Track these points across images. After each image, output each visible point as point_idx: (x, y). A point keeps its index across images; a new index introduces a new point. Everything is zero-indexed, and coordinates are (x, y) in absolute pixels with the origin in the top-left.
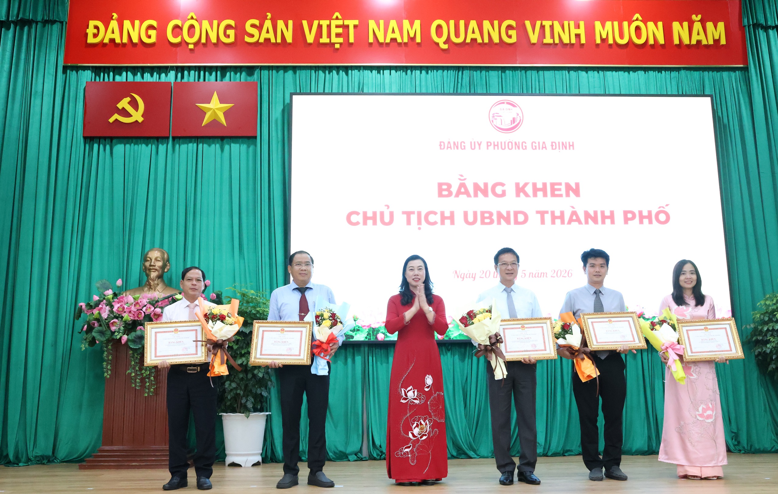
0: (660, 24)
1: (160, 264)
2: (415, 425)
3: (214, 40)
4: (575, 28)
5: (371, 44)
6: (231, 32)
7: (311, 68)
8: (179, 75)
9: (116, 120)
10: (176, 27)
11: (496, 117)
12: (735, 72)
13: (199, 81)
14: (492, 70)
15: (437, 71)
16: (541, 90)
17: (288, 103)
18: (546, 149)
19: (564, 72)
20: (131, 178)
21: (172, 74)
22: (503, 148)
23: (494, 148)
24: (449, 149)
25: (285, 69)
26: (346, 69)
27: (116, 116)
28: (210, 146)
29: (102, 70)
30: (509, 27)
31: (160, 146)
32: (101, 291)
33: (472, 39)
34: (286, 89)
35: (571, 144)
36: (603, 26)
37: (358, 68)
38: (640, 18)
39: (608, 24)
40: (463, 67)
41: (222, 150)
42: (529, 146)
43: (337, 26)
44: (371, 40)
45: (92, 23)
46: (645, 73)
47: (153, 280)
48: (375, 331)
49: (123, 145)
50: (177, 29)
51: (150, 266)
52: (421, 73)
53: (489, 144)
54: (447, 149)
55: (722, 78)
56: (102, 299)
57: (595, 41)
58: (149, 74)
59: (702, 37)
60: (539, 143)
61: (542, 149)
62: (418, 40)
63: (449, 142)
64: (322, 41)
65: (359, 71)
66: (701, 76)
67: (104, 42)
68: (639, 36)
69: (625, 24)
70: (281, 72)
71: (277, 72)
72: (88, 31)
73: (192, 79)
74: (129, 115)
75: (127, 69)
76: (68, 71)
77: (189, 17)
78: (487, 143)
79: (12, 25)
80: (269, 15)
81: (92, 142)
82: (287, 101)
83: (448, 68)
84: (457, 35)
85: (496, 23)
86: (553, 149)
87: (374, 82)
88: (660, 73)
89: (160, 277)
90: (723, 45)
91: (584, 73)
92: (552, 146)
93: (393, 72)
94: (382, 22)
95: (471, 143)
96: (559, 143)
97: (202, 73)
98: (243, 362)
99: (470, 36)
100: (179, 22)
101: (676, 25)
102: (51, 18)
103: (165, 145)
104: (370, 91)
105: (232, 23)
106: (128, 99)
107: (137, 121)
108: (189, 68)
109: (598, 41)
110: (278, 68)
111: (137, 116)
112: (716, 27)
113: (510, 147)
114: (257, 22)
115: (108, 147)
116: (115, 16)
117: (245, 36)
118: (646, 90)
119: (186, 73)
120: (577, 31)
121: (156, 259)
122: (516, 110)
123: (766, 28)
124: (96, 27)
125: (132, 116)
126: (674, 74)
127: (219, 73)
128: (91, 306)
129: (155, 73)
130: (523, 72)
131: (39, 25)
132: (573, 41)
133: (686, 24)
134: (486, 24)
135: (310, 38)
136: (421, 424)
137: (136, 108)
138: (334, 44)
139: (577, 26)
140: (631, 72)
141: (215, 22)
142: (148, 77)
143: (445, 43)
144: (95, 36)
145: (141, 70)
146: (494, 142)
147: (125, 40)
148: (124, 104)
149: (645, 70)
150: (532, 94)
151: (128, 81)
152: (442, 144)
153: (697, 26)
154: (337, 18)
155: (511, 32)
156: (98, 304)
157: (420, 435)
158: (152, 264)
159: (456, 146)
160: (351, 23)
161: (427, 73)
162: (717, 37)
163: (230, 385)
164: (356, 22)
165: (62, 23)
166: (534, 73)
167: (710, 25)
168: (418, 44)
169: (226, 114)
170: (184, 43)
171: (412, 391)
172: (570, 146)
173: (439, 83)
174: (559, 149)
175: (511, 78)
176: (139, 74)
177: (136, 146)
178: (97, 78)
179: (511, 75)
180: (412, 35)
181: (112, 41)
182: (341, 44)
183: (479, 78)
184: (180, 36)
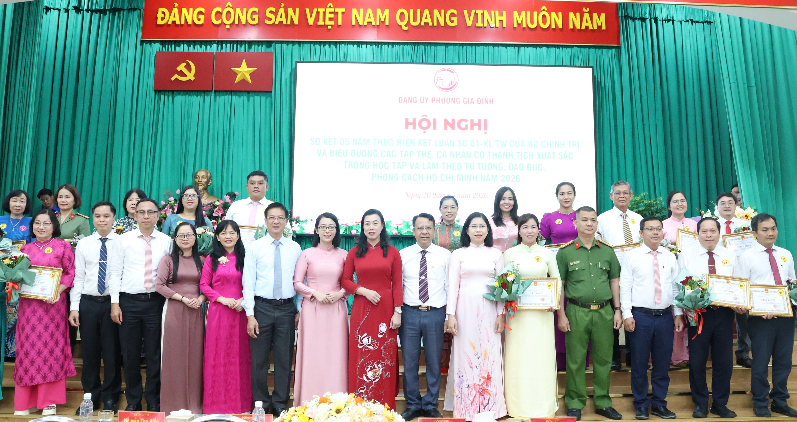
0: (560, 14)
1: (205, 180)
2: (369, 369)
3: (244, 22)
4: (499, 16)
5: (353, 26)
6: (256, 17)
7: (311, 42)
8: (220, 46)
9: (176, 78)
10: (218, 12)
11: (439, 80)
12: (611, 49)
13: (233, 51)
14: (439, 45)
15: (400, 46)
16: (473, 60)
17: (294, 69)
18: (474, 103)
19: (490, 47)
20: (186, 121)
21: (215, 45)
22: (443, 102)
23: (437, 102)
24: (405, 102)
25: (293, 43)
26: (336, 43)
27: (176, 76)
28: (240, 97)
29: (167, 42)
30: (452, 15)
33: (425, 23)
34: (293, 57)
35: (491, 100)
36: (520, 15)
37: (344, 43)
38: (546, 9)
39: (523, 13)
40: (418, 43)
41: (248, 100)
42: (461, 101)
43: (330, 13)
44: (354, 23)
45: (161, 10)
46: (548, 49)
48: (350, 228)
49: (181, 96)
50: (218, 14)
51: (199, 181)
52: (388, 47)
53: (433, 99)
55: (602, 53)
57: (513, 25)
58: (199, 46)
59: (589, 24)
60: (469, 99)
61: (471, 103)
62: (387, 23)
63: (405, 98)
64: (319, 23)
65: (345, 45)
66: (588, 52)
67: (169, 23)
68: (544, 22)
69: (535, 13)
70: (290, 45)
71: (288, 45)
72: (158, 15)
73: (228, 51)
74: (185, 75)
75: (184, 42)
76: (144, 44)
77: (227, 6)
78: (432, 98)
79: (108, 12)
80: (283, 4)
81: (160, 94)
82: (294, 66)
83: (407, 44)
84: (415, 20)
85: (443, 11)
86: (478, 103)
87: (355, 53)
88: (558, 49)
89: (205, 189)
90: (604, 30)
91: (504, 48)
92: (478, 101)
93: (369, 46)
94: (361, 10)
95: (421, 98)
96: (483, 99)
97: (235, 45)
99: (424, 21)
100: (220, 9)
101: (571, 15)
102: (133, 7)
103: (209, 97)
104: (352, 61)
105: (256, 10)
106: (184, 64)
107: (190, 80)
108: (227, 42)
109: (515, 25)
110: (288, 43)
111: (191, 76)
112: (599, 17)
113: (448, 102)
114: (274, 9)
115: (171, 97)
116: (176, 4)
117: (266, 19)
118: (548, 62)
119: (224, 45)
120: (501, 18)
121: (203, 177)
122: (454, 75)
123: (634, 19)
124: (163, 13)
125: (187, 76)
126: (569, 50)
127: (247, 45)
128: (160, 208)
129: (203, 45)
130: (461, 47)
131: (126, 12)
132: (498, 25)
133: (578, 14)
134: (436, 12)
135: (311, 21)
136: (374, 368)
138: (327, 26)
139: (501, 14)
140: (538, 48)
141: (245, 9)
142: (198, 49)
143: (406, 26)
144: (163, 19)
145: (193, 43)
146: (437, 98)
147: (183, 22)
148: (181, 67)
149: (548, 46)
151: (185, 51)
152: (401, 99)
153: (586, 16)
154: (330, 7)
155: (453, 18)
156: (164, 207)
158: (200, 180)
159: (410, 100)
160: (340, 11)
161: (393, 47)
162: (599, 25)
164: (344, 10)
165: (140, 10)
166: (469, 47)
167: (595, 15)
168: (387, 26)
169: (252, 75)
170: (223, 24)
171: (367, 337)
172: (490, 101)
173: (401, 54)
174: (483, 103)
175: (452, 51)
176: (192, 46)
177: (190, 97)
178: (164, 48)
179: (452, 49)
180: (383, 20)
181: (174, 22)
182: (332, 26)
183: (429, 51)
184: (220, 20)
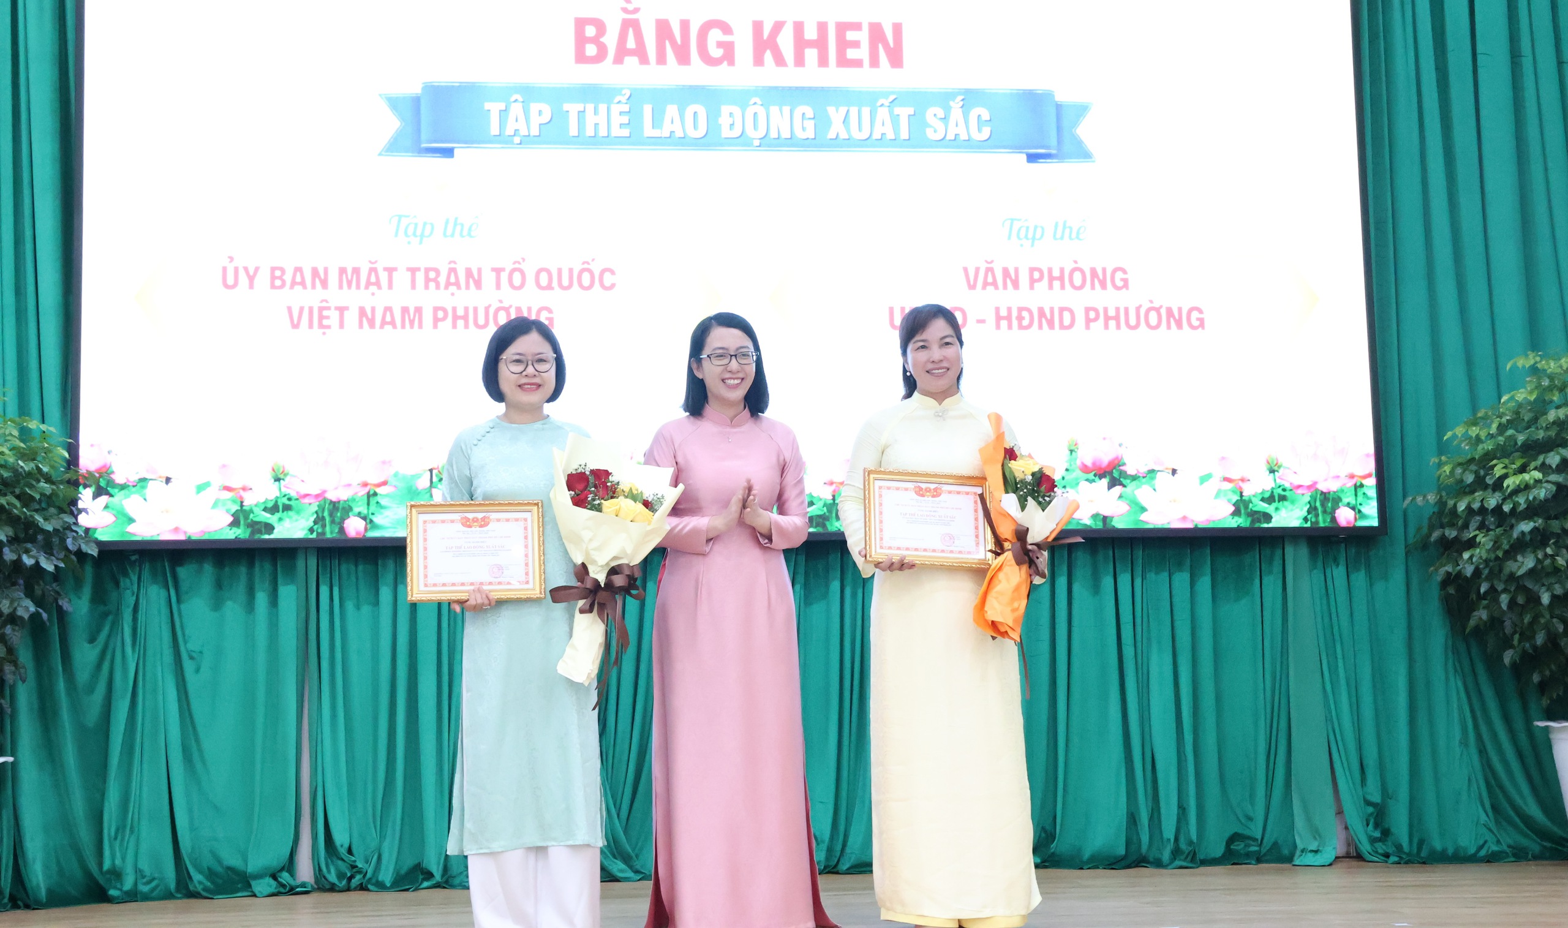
48: (337, 510)
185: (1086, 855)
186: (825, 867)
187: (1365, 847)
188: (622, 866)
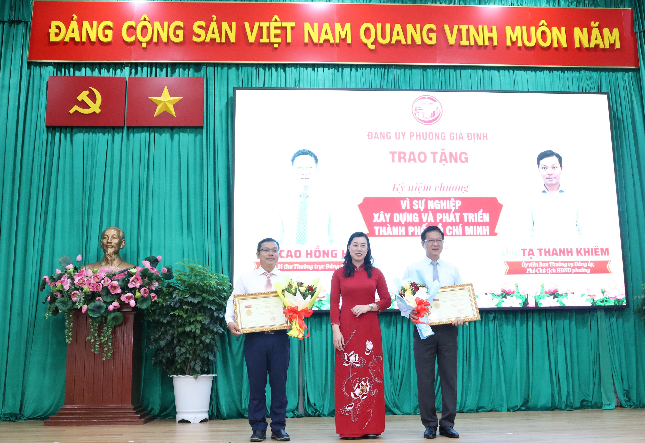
0: (563, 29)
1: (116, 241)
2: (356, 386)
3: (165, 39)
4: (488, 32)
5: (306, 44)
6: (180, 33)
7: (252, 65)
8: (133, 71)
9: (76, 111)
10: (130, 27)
11: (418, 111)
12: (628, 72)
13: (151, 76)
14: (414, 69)
15: (365, 69)
16: (458, 86)
17: (231, 97)
18: (463, 139)
19: (478, 70)
20: (89, 165)
21: (127, 69)
22: (425, 138)
23: (417, 139)
24: (376, 139)
25: (229, 66)
26: (284, 66)
27: (76, 108)
28: (161, 135)
29: (63, 65)
30: (430, 30)
31: (116, 135)
32: (63, 265)
33: (397, 41)
34: (229, 84)
35: (485, 135)
36: (513, 30)
37: (295, 66)
38: (546, 24)
39: (518, 29)
40: (388, 66)
41: (172, 138)
42: (447, 136)
43: (276, 28)
44: (306, 40)
45: (54, 23)
46: (550, 73)
47: (110, 256)
49: (82, 134)
50: (131, 30)
51: (108, 242)
52: (351, 70)
53: (412, 134)
54: (375, 139)
55: (617, 78)
56: (64, 272)
57: (506, 43)
58: (106, 70)
59: (599, 41)
60: (456, 134)
61: (459, 139)
62: (349, 41)
63: (376, 133)
64: (262, 41)
65: (296, 68)
66: (599, 76)
67: (65, 40)
68: (544, 39)
69: (533, 29)
70: (226, 69)
71: (222, 68)
72: (50, 30)
73: (144, 75)
74: (88, 107)
75: (86, 65)
76: (32, 67)
77: (142, 18)
78: (411, 133)
80: (215, 17)
81: (54, 131)
82: (231, 95)
83: (375, 66)
84: (384, 37)
85: (418, 26)
86: (468, 139)
87: (309, 78)
88: (563, 73)
89: (116, 253)
90: (617, 49)
91: (496, 72)
92: (468, 136)
93: (326, 69)
94: (316, 25)
95: (396, 133)
96: (474, 134)
97: (154, 69)
98: (192, 329)
99: (395, 38)
100: (133, 23)
101: (577, 30)
102: (17, 19)
103: (120, 134)
104: (306, 87)
105: (181, 24)
106: (87, 92)
107: (95, 112)
108: (142, 65)
109: (509, 44)
110: (222, 65)
111: (95, 108)
112: (611, 33)
113: (431, 138)
114: (203, 24)
115: (68, 136)
116: (75, 17)
117: (193, 36)
118: (551, 88)
119: (139, 69)
120: (490, 35)
121: (113, 237)
122: (436, 104)
124: (58, 27)
125: (90, 108)
126: (575, 74)
127: (169, 69)
128: (54, 279)
129: (111, 69)
130: (442, 70)
131: (6, 25)
132: (487, 43)
133: (585, 30)
134: (410, 27)
135: (252, 39)
136: (362, 385)
137: (94, 100)
138: (273, 44)
139: (491, 30)
140: (538, 72)
141: (166, 24)
142: (104, 73)
143: (373, 44)
144: (57, 35)
145: (98, 66)
146: (416, 133)
147: (84, 39)
148: (83, 96)
149: (550, 69)
150: (450, 91)
151: (87, 76)
152: (370, 134)
153: (595, 32)
154: (276, 21)
155: (431, 35)
156: (60, 277)
157: (361, 395)
158: (109, 241)
159: (383, 136)
160: (289, 25)
161: (357, 71)
162: (612, 42)
163: (180, 350)
164: (293, 24)
165: (26, 23)
166: (452, 71)
167: (606, 31)
168: (349, 44)
169: (176, 106)
170: (137, 42)
171: (354, 355)
172: (484, 136)
173: (367, 79)
174: (474, 139)
175: (432, 76)
176: (97, 70)
177: (94, 135)
178: (59, 73)
179: (432, 73)
180: (343, 37)
181: (72, 39)
182: (279, 44)
183: (403, 76)
184: (134, 36)
185: (539, 407)
186: (459, 411)
187: (624, 403)
188: (397, 410)
